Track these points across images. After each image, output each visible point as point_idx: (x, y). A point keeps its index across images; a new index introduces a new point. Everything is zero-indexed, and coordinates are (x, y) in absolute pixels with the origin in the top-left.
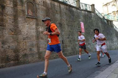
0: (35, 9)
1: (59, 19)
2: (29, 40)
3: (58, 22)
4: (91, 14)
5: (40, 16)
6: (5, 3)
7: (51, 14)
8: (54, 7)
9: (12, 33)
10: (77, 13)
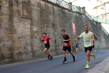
0: (30, 10)
1: (52, 20)
2: (23, 39)
3: (51, 22)
4: (82, 16)
5: (35, 16)
6: (1, 3)
7: (44, 15)
8: (48, 8)
9: (8, 32)
10: (69, 15)
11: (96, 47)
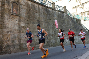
0: (19, 9)
1: (38, 17)
2: (12, 34)
3: (37, 19)
4: (64, 14)
5: (23, 14)
7: (31, 13)
8: (34, 7)
10: (52, 13)
11: (77, 41)
